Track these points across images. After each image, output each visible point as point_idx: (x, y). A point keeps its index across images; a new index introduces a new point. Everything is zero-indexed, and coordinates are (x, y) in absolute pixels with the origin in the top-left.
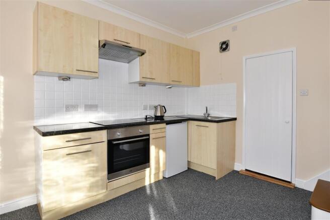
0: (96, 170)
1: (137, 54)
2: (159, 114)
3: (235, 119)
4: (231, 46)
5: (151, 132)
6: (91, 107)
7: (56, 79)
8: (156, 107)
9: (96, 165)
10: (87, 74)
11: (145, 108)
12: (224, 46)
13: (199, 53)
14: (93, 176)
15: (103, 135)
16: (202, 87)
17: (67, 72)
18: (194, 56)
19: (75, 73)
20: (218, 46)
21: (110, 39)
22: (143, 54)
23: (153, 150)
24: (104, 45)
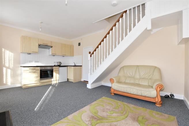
0: (37, 77)
1: (50, 47)
2: (59, 64)
3: (81, 66)
4: (81, 44)
5: (54, 69)
6: (36, 62)
7: (27, 54)
8: (58, 62)
9: (37, 76)
10: (35, 53)
11: (55, 63)
12: (79, 44)
13: (73, 46)
14: (36, 78)
15: (39, 68)
16: (74, 56)
17: (30, 52)
18: (71, 47)
19: (32, 52)
20: (78, 44)
21: (42, 44)
22: (52, 47)
23: (54, 74)
24: (40, 45)
